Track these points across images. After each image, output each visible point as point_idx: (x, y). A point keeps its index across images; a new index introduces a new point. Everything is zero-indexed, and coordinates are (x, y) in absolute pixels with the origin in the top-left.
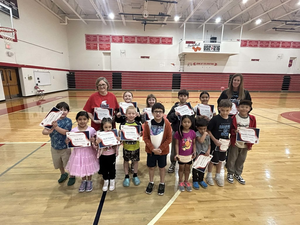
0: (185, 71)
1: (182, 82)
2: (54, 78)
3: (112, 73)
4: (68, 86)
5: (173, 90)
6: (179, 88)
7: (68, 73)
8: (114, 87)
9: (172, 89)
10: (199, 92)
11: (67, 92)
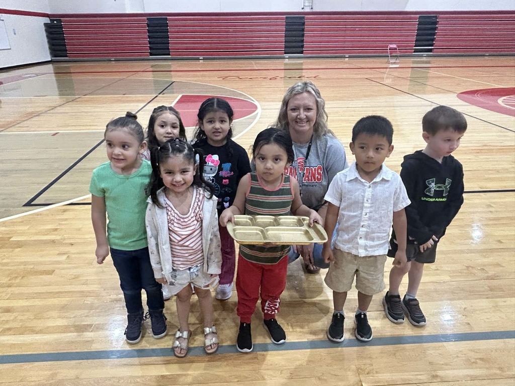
0: (316, 10)
1: (308, 36)
2: (15, 34)
3: (145, 18)
4: (51, 53)
5: (287, 56)
6: (301, 49)
7: (47, 20)
8: (154, 51)
9: (285, 53)
10: (347, 59)
11: (50, 66)
